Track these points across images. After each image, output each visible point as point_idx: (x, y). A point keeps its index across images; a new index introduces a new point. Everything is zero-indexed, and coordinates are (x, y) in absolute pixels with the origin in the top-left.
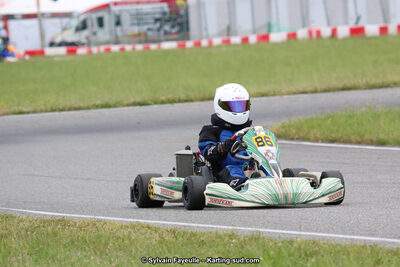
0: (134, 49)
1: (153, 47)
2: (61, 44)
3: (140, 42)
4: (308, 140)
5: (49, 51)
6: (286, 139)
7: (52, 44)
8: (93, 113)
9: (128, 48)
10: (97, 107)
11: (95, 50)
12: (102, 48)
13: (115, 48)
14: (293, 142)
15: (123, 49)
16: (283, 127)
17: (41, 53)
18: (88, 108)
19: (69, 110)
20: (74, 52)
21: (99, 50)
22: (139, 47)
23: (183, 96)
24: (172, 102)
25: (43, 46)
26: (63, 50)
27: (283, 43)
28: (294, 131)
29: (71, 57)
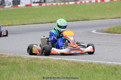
0: (60, 4)
1: (67, 3)
2: (37, 3)
3: (62, 2)
4: (117, 33)
5: (33, 5)
6: (109, 33)
7: (34, 3)
8: (47, 24)
9: (59, 4)
10: (48, 23)
11: (48, 4)
12: (50, 4)
13: (54, 4)
14: (112, 34)
15: (57, 4)
16: (108, 29)
17: (31, 5)
18: (46, 23)
19: (40, 23)
20: (41, 5)
21: (49, 5)
22: (62, 4)
23: (76, 19)
24: (73, 21)
25: (31, 3)
26: (37, 4)
27: (109, 2)
28: (112, 30)
29: (40, 7)
